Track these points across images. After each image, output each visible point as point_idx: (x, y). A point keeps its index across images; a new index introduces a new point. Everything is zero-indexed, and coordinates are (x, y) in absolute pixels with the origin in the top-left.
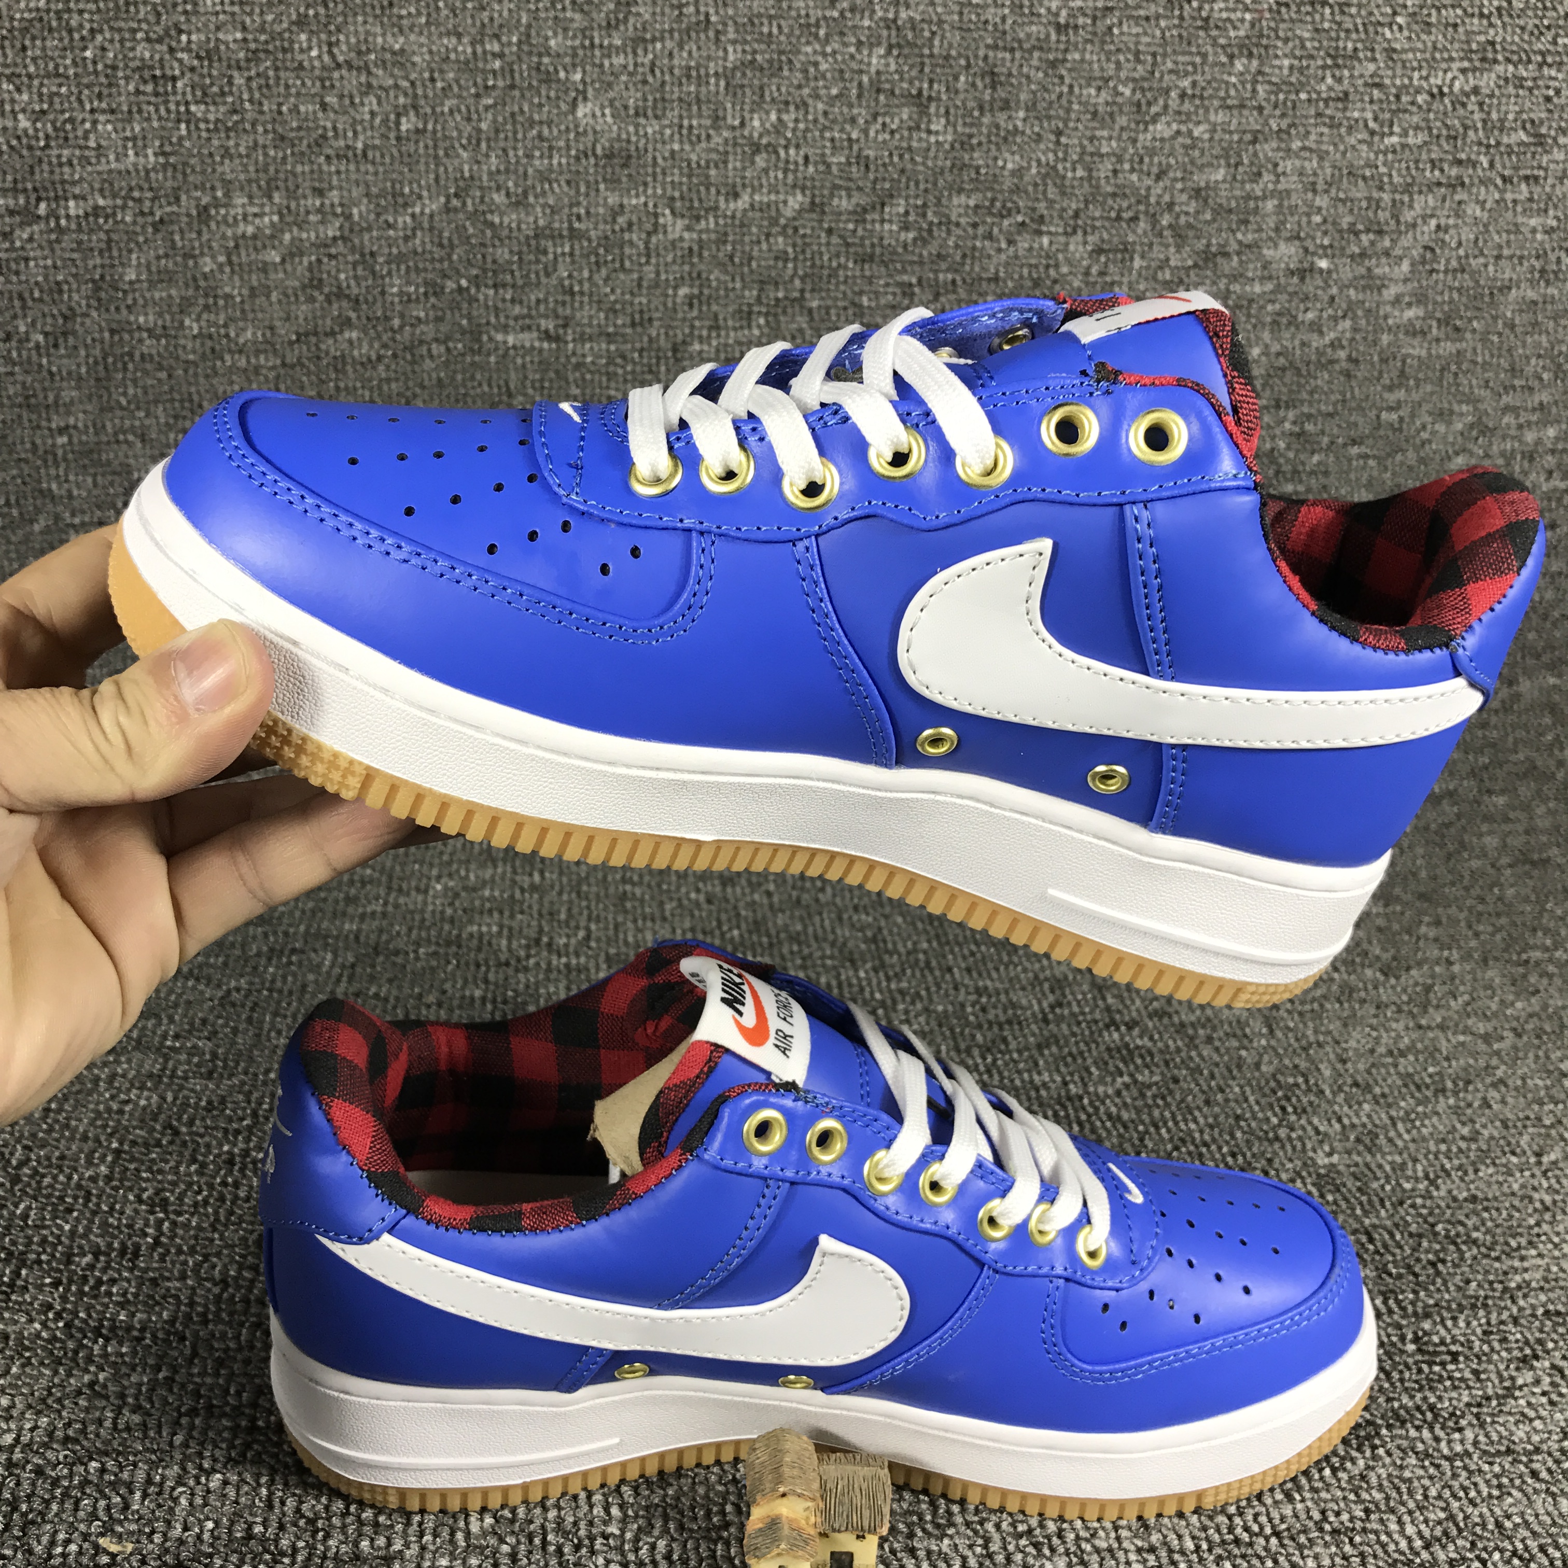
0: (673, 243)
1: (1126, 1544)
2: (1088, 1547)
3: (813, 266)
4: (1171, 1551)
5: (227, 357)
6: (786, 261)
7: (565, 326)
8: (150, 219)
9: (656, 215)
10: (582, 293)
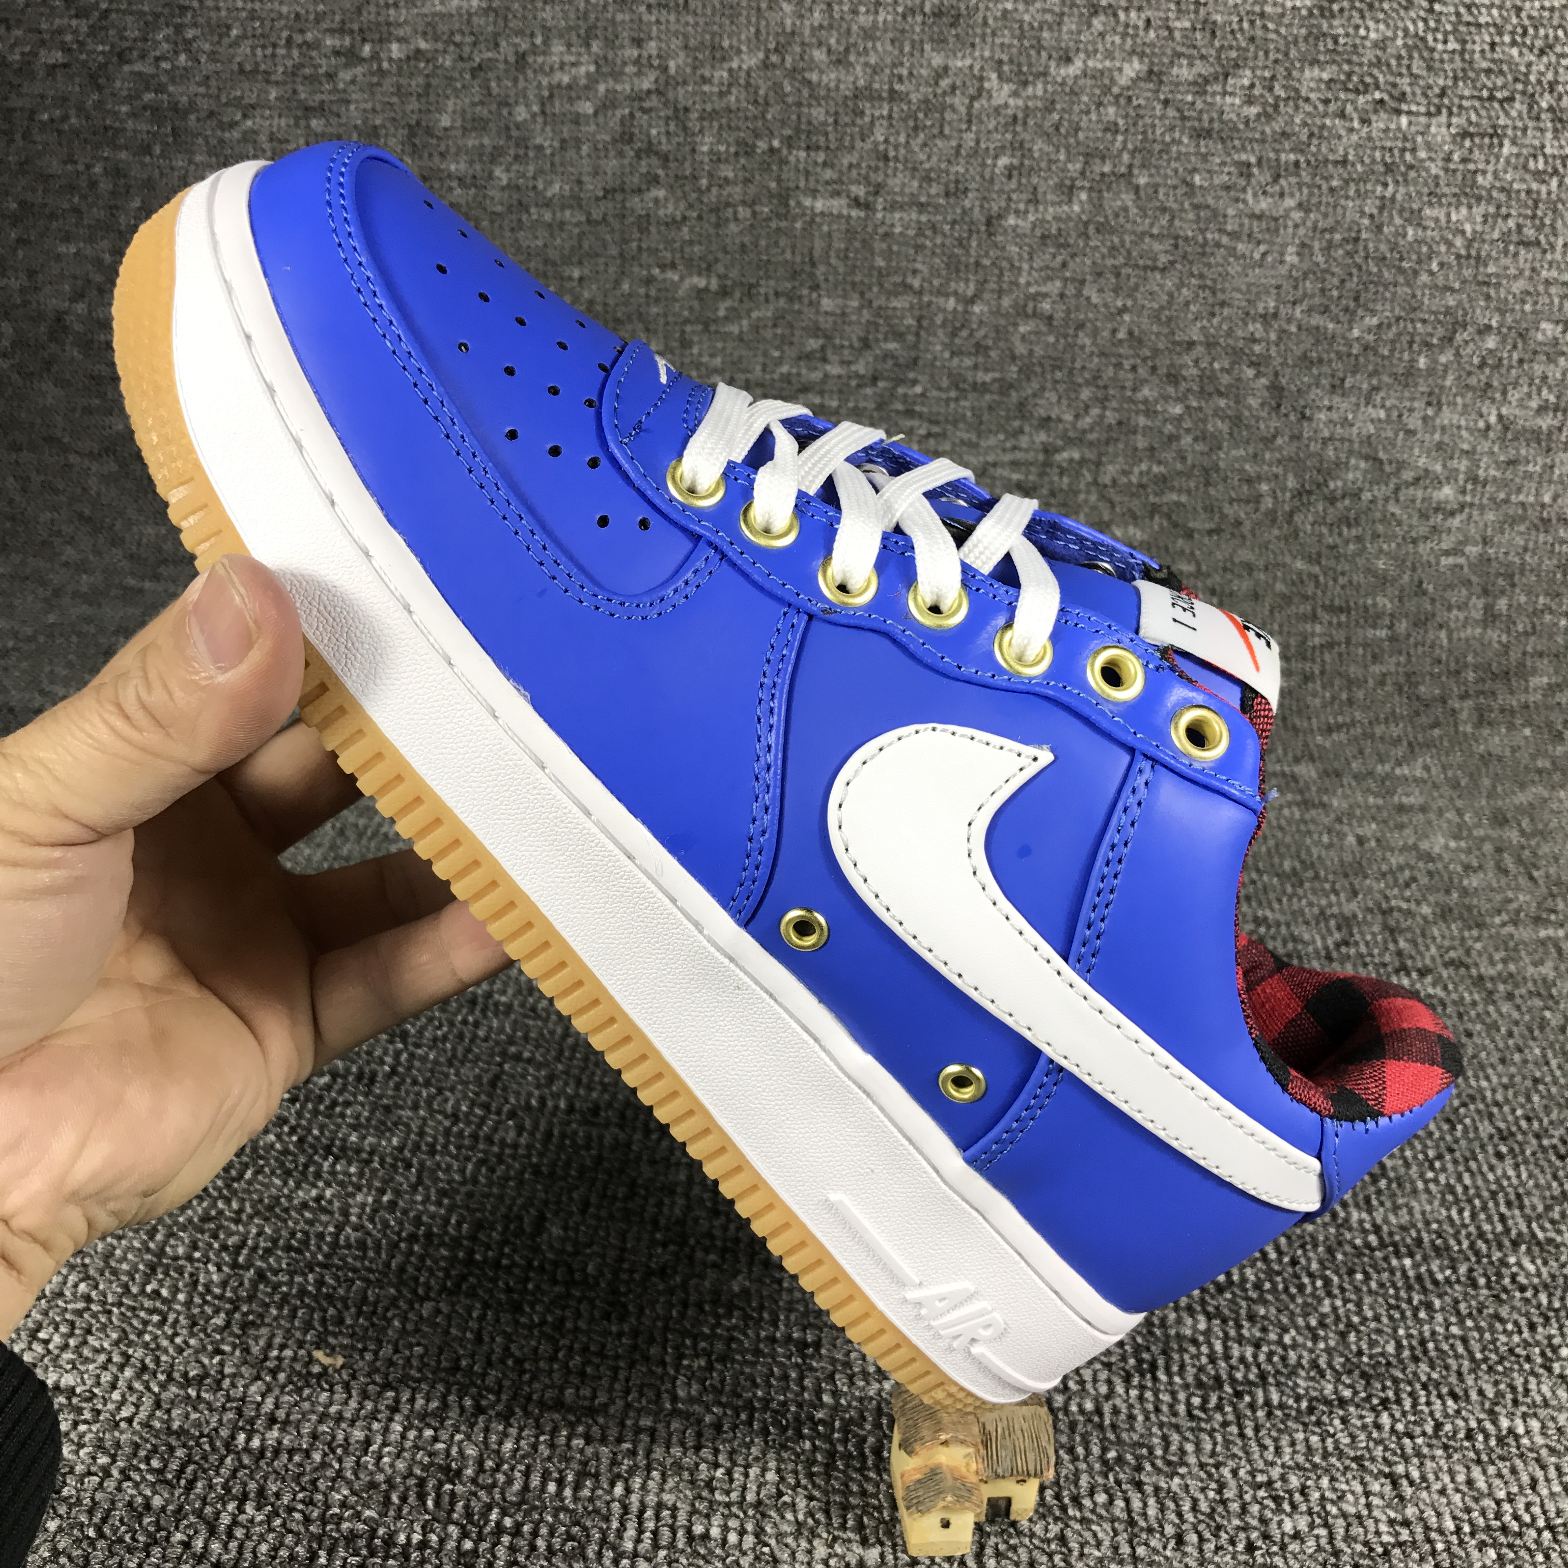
0: (997, 110)
1: (1376, 1513)
2: (1334, 1510)
3: (1145, 140)
4: (1427, 1528)
5: (533, 210)
6: (1117, 132)
7: (877, 193)
8: (467, 65)
9: (981, 79)
10: (896, 159)
